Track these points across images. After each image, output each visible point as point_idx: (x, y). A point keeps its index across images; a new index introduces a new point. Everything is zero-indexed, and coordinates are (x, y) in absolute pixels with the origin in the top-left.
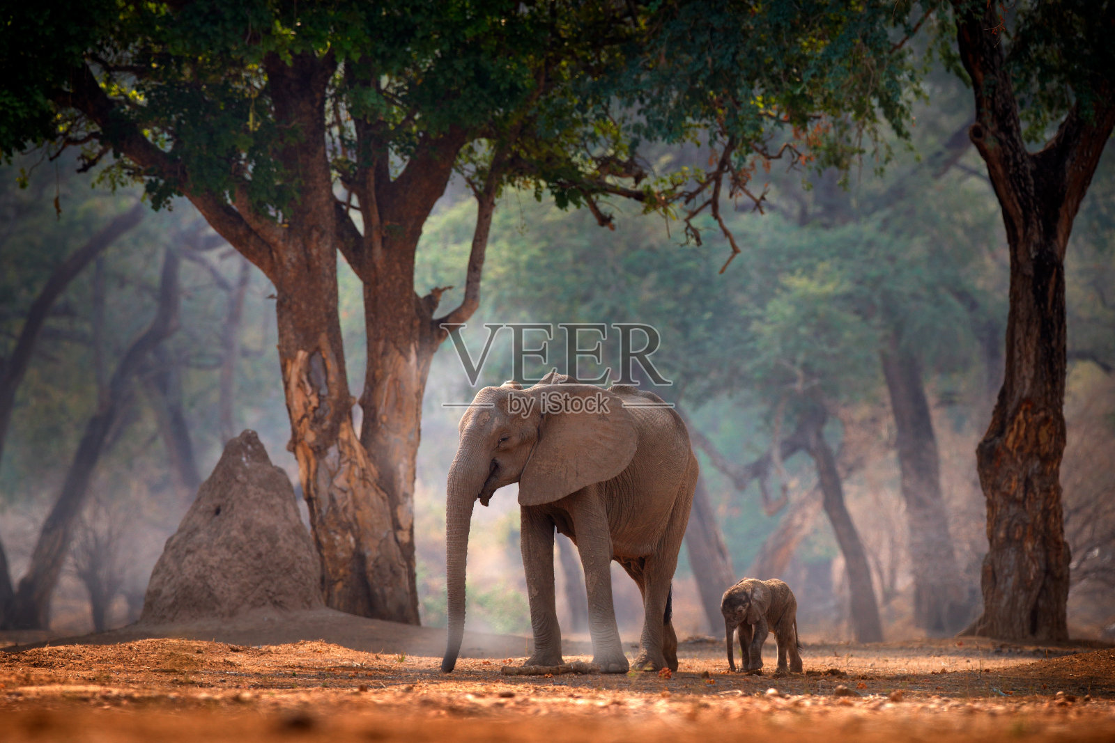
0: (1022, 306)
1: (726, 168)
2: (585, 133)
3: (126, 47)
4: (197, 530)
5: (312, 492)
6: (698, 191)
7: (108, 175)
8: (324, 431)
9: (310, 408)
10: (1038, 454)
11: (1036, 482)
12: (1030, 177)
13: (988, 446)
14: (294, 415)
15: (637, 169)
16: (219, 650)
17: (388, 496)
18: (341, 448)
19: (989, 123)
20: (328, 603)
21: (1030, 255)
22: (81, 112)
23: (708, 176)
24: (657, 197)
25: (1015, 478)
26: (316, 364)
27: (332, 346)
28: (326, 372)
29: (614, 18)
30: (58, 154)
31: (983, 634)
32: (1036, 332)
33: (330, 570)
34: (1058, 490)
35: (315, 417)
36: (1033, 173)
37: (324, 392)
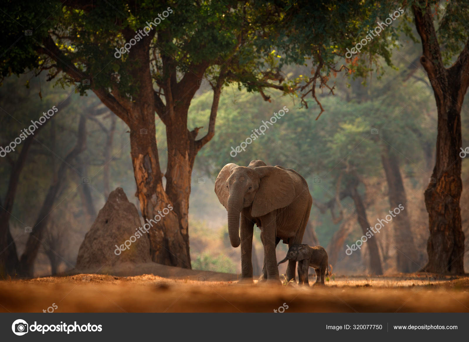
0: (443, 133)
1: (318, 76)
2: (259, 62)
3: (67, 28)
4: (98, 229)
5: (146, 214)
6: (307, 86)
7: (59, 82)
8: (150, 188)
9: (145, 178)
10: (451, 195)
11: (450, 206)
12: (446, 78)
13: (429, 191)
14: (138, 181)
15: (280, 77)
16: (110, 279)
17: (178, 215)
18: (158, 195)
19: (428, 56)
20: (153, 260)
21: (446, 111)
22: (48, 56)
23: (310, 79)
24: (289, 88)
25: (441, 205)
26: (147, 160)
27: (153, 152)
28: (151, 163)
29: (270, 14)
30: (39, 74)
31: (428, 271)
32: (449, 143)
33: (154, 246)
34: (459, 209)
35: (146, 182)
36: (447, 77)
37: (150, 171)
